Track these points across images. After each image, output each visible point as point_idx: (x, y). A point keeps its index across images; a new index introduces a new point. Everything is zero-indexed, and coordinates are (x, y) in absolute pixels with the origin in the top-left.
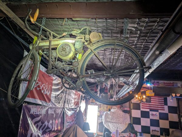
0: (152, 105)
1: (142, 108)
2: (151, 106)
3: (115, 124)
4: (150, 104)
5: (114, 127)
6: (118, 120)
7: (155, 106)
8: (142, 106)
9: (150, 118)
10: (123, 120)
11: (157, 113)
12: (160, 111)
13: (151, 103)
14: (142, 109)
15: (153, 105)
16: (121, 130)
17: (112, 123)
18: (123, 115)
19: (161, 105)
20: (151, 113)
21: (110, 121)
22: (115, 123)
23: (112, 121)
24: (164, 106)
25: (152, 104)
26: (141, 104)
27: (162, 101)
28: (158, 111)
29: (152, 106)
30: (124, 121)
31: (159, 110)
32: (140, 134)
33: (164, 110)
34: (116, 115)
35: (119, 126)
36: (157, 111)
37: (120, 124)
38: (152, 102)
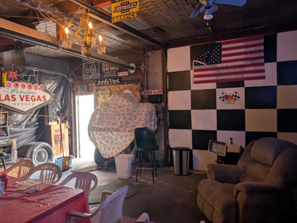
0: (223, 68)
1: (196, 82)
2: (222, 71)
3: (104, 133)
4: (218, 69)
5: (104, 142)
6: (113, 121)
7: (232, 70)
8: (196, 76)
9: (218, 108)
10: (124, 121)
11: (241, 91)
12: (248, 84)
13: (221, 62)
14: (194, 87)
15: (227, 68)
16: (120, 146)
17: (99, 132)
18: (129, 107)
19: (254, 65)
20: (219, 92)
21: (96, 126)
22: (104, 130)
23: (100, 126)
24: (262, 64)
25: (225, 65)
26: (192, 72)
27: (259, 51)
28: (243, 85)
29: (225, 71)
30: (127, 123)
31: (245, 82)
32: (178, 152)
33: (263, 78)
34: (112, 109)
35: (114, 137)
36: (239, 83)
37: (115, 133)
38: (223, 59)
